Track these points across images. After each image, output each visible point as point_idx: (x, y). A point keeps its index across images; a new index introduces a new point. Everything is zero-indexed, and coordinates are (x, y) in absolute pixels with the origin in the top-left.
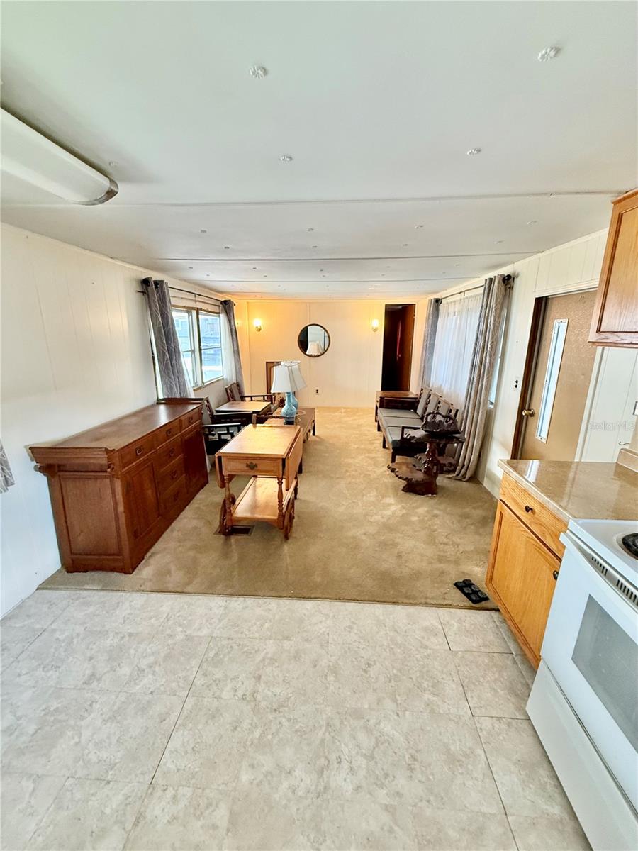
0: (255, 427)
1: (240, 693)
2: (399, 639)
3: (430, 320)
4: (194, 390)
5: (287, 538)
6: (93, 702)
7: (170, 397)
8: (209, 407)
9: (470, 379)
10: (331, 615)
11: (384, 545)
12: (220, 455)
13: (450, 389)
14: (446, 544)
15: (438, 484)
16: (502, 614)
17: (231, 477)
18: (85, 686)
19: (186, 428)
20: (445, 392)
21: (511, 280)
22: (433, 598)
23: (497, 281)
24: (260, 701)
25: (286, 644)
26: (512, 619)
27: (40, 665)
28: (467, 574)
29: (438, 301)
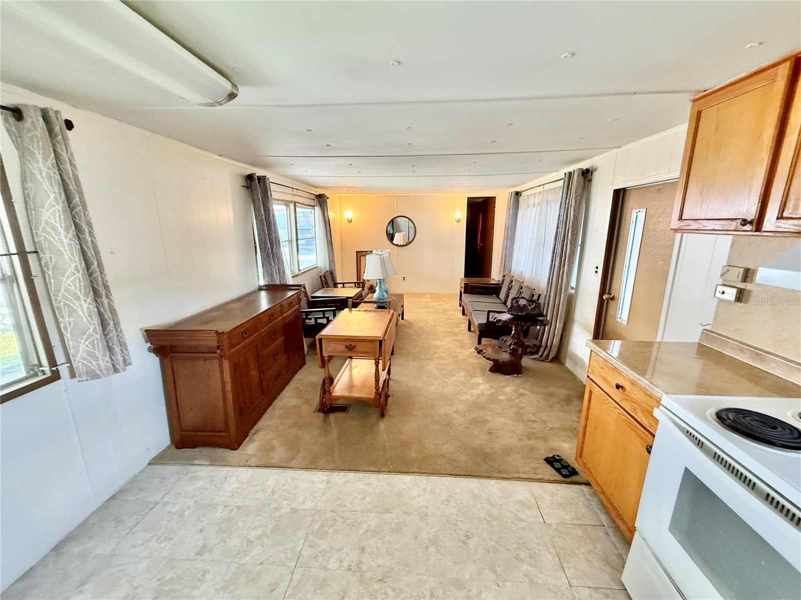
0: (351, 311)
1: (346, 564)
2: (495, 512)
3: (511, 212)
4: (293, 277)
5: (382, 415)
6: (205, 572)
7: (271, 283)
8: (305, 292)
9: (551, 266)
10: (429, 488)
11: (475, 422)
12: (320, 337)
13: (531, 275)
14: (534, 421)
15: (522, 365)
16: (592, 488)
17: (331, 358)
18: (197, 557)
19: (287, 312)
20: (526, 278)
21: (590, 173)
22: (524, 473)
23: (576, 174)
24: (365, 572)
25: (387, 516)
26: (603, 492)
27: (154, 536)
28: (556, 450)
29: (518, 194)
